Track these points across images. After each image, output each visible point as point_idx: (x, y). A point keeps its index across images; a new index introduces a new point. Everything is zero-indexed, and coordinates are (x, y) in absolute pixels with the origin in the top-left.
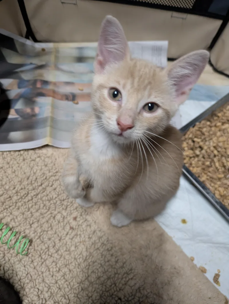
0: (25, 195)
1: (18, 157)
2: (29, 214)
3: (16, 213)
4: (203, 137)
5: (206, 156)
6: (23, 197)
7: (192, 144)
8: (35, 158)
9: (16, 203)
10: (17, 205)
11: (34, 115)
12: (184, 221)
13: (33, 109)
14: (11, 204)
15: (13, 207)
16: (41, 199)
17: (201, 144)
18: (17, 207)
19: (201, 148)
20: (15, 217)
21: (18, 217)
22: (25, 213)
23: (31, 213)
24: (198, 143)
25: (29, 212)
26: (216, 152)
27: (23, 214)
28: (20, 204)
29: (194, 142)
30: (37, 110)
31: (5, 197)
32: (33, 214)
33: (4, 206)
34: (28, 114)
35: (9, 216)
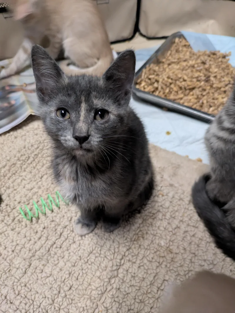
0: (27, 158)
1: (9, 137)
2: (36, 171)
3: (24, 174)
4: (155, 74)
5: (164, 87)
6: (26, 161)
7: (149, 81)
8: (25, 133)
9: (21, 167)
10: (23, 168)
11: (12, 106)
12: (168, 133)
13: (9, 103)
14: (17, 169)
15: (20, 170)
16: (42, 157)
17: (156, 78)
18: (23, 170)
19: (157, 81)
20: (24, 177)
21: (27, 176)
22: (32, 171)
23: (38, 169)
24: (154, 78)
25: (35, 170)
26: (170, 81)
27: (31, 172)
28: (25, 166)
29: (150, 79)
30: (13, 102)
31: (9, 165)
32: (40, 170)
33: (11, 172)
34: (6, 107)
35: (18, 178)
